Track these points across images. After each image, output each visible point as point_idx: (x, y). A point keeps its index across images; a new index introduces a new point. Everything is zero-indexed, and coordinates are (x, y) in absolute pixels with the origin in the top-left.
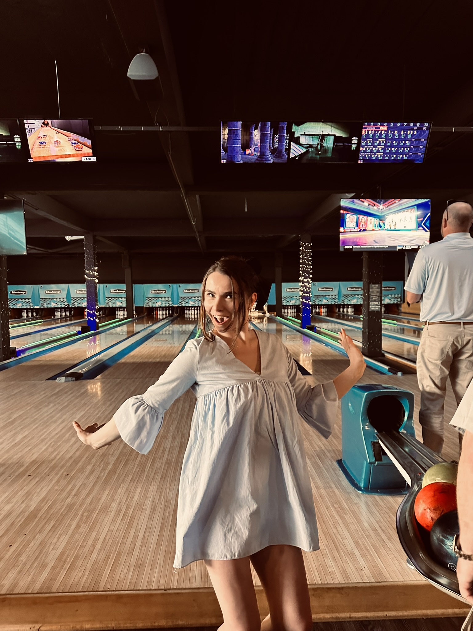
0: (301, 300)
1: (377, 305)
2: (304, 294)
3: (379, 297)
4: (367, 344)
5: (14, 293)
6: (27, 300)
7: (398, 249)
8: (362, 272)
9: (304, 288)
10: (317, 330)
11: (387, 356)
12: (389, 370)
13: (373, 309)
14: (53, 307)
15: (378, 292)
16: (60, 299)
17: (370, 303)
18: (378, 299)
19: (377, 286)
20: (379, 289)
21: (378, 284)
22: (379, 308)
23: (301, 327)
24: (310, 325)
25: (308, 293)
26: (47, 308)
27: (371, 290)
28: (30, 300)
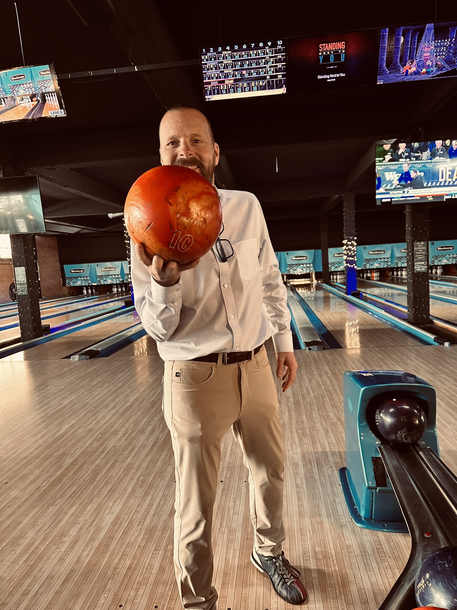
0: (346, 265)
1: (423, 265)
2: (348, 258)
3: (425, 256)
4: (412, 310)
5: (74, 271)
6: (85, 278)
7: (446, 199)
8: (405, 229)
9: (348, 252)
10: (363, 296)
11: (436, 323)
12: (435, 340)
13: (418, 270)
14: (109, 283)
15: (423, 250)
16: (115, 275)
17: (415, 264)
18: (424, 258)
19: (422, 243)
20: (425, 247)
21: (424, 241)
22: (425, 268)
23: (346, 294)
24: (356, 290)
25: (353, 257)
26: (104, 285)
27: (415, 249)
28: (88, 278)
